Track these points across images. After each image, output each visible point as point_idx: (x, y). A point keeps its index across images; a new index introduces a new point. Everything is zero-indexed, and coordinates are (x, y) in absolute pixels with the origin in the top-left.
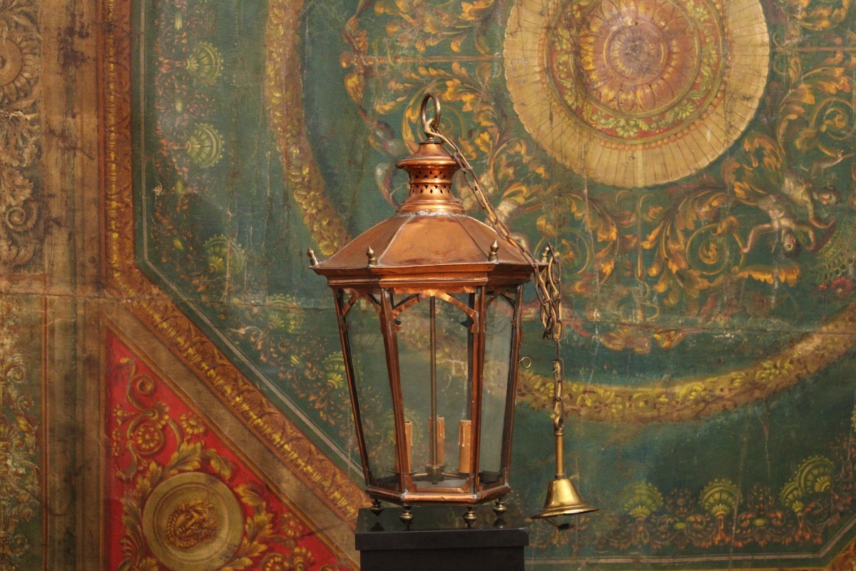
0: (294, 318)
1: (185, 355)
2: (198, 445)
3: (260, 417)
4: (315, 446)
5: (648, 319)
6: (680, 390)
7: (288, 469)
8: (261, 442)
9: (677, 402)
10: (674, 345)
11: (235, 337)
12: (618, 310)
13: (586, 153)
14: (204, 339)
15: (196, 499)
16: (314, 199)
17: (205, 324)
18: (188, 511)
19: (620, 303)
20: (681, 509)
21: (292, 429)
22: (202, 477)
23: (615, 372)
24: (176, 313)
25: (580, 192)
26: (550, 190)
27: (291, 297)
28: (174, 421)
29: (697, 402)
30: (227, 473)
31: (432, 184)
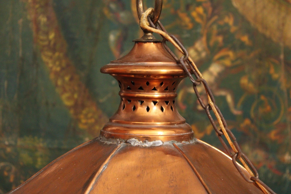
0: (41, 156)
13: (283, 25)
16: (59, 59)
25: (277, 58)
26: (252, 55)
27: (39, 138)
31: (149, 99)
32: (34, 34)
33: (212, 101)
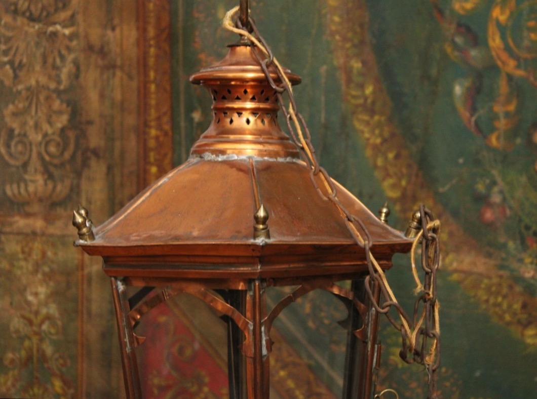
31: (233, 109)
32: (344, 88)
33: (293, 109)
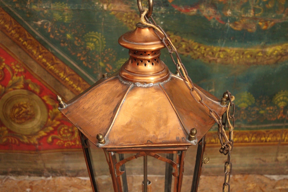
1: (10, 34)
2: (22, 77)
3: (53, 65)
4: (81, 77)
5: (256, 15)
6: (269, 50)
7: (68, 89)
8: (53, 77)
9: (267, 56)
10: (268, 28)
11: (36, 26)
12: (241, 10)
14: (19, 26)
15: (23, 101)
17: (19, 19)
18: (20, 106)
19: (242, 7)
20: (263, 105)
21: (69, 70)
22: (25, 92)
23: (236, 41)
24: (3, 13)
27: (65, 3)
28: (8, 66)
29: (277, 56)
30: (38, 90)
